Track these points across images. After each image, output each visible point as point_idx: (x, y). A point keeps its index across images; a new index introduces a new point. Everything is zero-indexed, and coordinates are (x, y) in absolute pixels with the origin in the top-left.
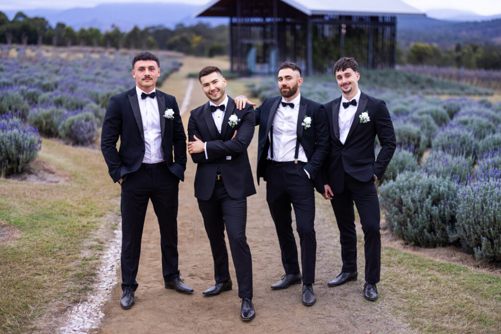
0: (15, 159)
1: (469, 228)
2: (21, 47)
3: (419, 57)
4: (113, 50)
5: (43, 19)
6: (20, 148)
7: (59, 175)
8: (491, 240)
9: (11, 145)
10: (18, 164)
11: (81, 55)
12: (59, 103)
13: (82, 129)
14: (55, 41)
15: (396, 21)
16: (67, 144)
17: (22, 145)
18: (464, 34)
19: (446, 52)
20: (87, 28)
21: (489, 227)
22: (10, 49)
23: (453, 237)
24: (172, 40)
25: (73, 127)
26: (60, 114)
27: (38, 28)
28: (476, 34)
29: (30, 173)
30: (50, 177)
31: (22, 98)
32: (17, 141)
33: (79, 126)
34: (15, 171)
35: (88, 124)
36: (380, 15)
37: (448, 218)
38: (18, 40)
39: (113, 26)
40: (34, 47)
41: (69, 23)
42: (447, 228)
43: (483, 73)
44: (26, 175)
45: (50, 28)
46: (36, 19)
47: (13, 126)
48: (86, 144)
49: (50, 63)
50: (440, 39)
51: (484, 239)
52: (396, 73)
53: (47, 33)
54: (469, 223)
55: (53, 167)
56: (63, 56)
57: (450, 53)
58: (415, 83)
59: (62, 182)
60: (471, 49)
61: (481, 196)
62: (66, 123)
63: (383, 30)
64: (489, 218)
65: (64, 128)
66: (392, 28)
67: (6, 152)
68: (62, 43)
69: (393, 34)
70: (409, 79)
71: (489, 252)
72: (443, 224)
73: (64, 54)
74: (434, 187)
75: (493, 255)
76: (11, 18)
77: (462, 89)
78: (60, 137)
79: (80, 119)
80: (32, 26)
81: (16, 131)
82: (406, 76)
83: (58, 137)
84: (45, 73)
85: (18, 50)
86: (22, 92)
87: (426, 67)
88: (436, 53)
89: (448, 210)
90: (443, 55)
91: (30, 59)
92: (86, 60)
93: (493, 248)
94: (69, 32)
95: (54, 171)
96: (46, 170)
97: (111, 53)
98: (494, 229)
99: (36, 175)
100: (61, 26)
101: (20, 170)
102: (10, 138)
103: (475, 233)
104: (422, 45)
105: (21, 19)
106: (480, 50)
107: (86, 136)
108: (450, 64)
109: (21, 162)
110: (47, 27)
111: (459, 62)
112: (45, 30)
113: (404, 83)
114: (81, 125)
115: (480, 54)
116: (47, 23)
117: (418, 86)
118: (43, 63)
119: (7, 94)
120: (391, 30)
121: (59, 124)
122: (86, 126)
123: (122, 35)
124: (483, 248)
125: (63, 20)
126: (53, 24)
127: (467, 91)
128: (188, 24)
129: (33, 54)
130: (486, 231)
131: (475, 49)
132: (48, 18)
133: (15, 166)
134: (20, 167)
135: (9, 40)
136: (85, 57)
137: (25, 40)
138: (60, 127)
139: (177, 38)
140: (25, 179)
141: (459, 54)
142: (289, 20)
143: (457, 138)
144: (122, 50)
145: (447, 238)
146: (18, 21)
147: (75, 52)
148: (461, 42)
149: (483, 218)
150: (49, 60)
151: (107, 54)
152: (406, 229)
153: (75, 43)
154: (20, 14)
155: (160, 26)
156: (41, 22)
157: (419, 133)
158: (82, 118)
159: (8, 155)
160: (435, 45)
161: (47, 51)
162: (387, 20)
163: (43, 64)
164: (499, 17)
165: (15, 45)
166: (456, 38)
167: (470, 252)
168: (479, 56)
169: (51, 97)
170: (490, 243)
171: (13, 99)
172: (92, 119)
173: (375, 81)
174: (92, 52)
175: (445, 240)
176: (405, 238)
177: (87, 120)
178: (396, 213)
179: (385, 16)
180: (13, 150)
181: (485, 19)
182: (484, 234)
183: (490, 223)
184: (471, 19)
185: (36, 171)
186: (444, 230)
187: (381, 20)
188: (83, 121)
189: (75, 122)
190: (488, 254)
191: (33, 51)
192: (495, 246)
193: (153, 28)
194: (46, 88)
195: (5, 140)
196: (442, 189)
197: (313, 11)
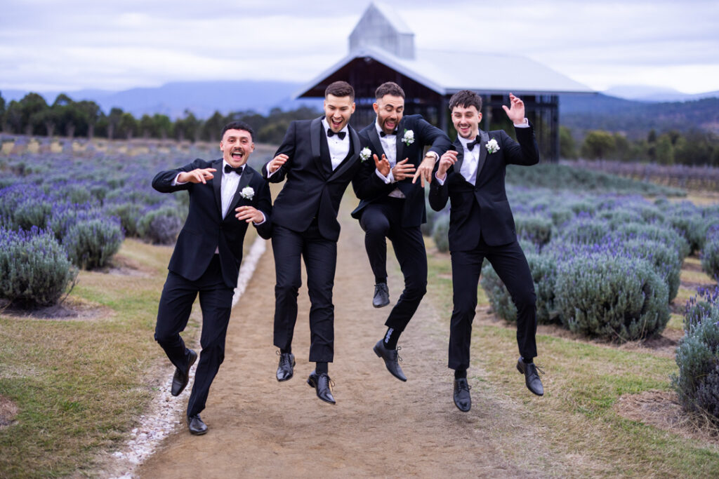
0: (96, 251)
1: (564, 301)
2: (67, 140)
3: (597, 150)
4: (186, 143)
5: (93, 104)
6: (102, 240)
7: (142, 271)
8: (584, 311)
9: (93, 235)
10: (100, 256)
11: (145, 150)
12: (133, 199)
13: (163, 226)
14: (110, 132)
15: (557, 102)
16: (147, 242)
17: (105, 236)
18: (662, 118)
19: (636, 142)
20: (151, 114)
21: (581, 298)
22: (51, 142)
23: (552, 314)
24: (265, 130)
25: (153, 223)
26: (137, 209)
27: (87, 116)
28: (679, 119)
29: (112, 267)
30: (133, 272)
31: (89, 194)
32: (99, 232)
33: (160, 222)
34: (96, 265)
35: (171, 220)
36: (536, 94)
37: (548, 296)
38: (62, 131)
39: (186, 112)
40: (82, 140)
41: (127, 109)
42: (547, 305)
43: (679, 169)
44: (108, 269)
45: (103, 114)
46: (84, 103)
47: (94, 217)
48: (168, 242)
49: (108, 158)
50: (629, 126)
51: (577, 310)
52: (559, 169)
53: (99, 121)
54: (564, 296)
55: (135, 263)
56: (123, 150)
57: (641, 144)
58: (583, 181)
59: (147, 276)
60: (668, 139)
61: (575, 269)
62: (145, 219)
63: (541, 113)
64: (582, 289)
65: (143, 224)
66: (554, 110)
67: (88, 243)
68: (119, 135)
69: (555, 120)
70: (576, 176)
71: (583, 323)
72: (543, 302)
73: (123, 148)
74: (536, 265)
75: (587, 327)
76: (50, 101)
77: (645, 188)
78: (138, 236)
79: (161, 215)
80: (78, 112)
81: (97, 221)
82: (571, 172)
83: (135, 235)
84: (105, 170)
85: (61, 144)
86: (88, 188)
87: (604, 163)
88: (621, 144)
89: (548, 286)
90: (632, 147)
91: (80, 155)
92: (153, 155)
93: (586, 319)
94: (128, 120)
95: (137, 266)
96: (127, 266)
97: (185, 147)
98: (586, 300)
99: (119, 269)
100: (117, 112)
101: (101, 264)
102: (92, 228)
103: (570, 305)
104: (599, 133)
105: (63, 104)
106: (682, 140)
107: (169, 233)
108: (641, 159)
109: (103, 254)
110: (98, 114)
111: (652, 155)
112: (96, 117)
113: (568, 182)
114: (163, 221)
115: (682, 144)
116: (98, 108)
117: (587, 185)
118: (99, 158)
119: (72, 189)
120: (552, 112)
121: (136, 221)
122: (168, 221)
123: (199, 123)
124: (577, 319)
125: (118, 104)
126: (106, 109)
127: (651, 191)
128: (286, 108)
129: (84, 149)
130: (579, 302)
131: (674, 139)
132: (99, 102)
133: (96, 258)
134: (102, 260)
135: (51, 130)
136: (150, 152)
137: (71, 130)
138: (138, 224)
139: (272, 127)
140: (107, 272)
141: (653, 145)
142: (417, 101)
143: (588, 229)
144: (199, 144)
145: (547, 315)
146: (60, 106)
147: (137, 146)
148: (657, 130)
149: (576, 290)
150: (106, 155)
151: (178, 148)
152: (508, 308)
153: (135, 135)
154: (63, 97)
155: (249, 111)
156: (90, 107)
157: (549, 226)
158: (164, 213)
159: (89, 247)
160: (622, 134)
161: (100, 145)
162: (547, 100)
163: (100, 160)
164: (717, 96)
165: (56, 138)
166: (652, 124)
168: (680, 147)
169: (121, 193)
170: (583, 314)
171: (79, 195)
172: (174, 214)
173: (530, 179)
174: (160, 146)
175: (546, 318)
176: (508, 317)
177: (169, 215)
178: (498, 293)
179: (543, 94)
180: (95, 241)
181: (691, 99)
182: (577, 306)
183: (583, 294)
184: (672, 99)
185: (119, 266)
186: (544, 307)
187: (538, 100)
188: (165, 217)
189: (156, 218)
190: (582, 325)
191: (82, 145)
192: (588, 317)
193: (240, 113)
194: (113, 185)
195: (87, 230)
196: (542, 266)
197: (447, 89)
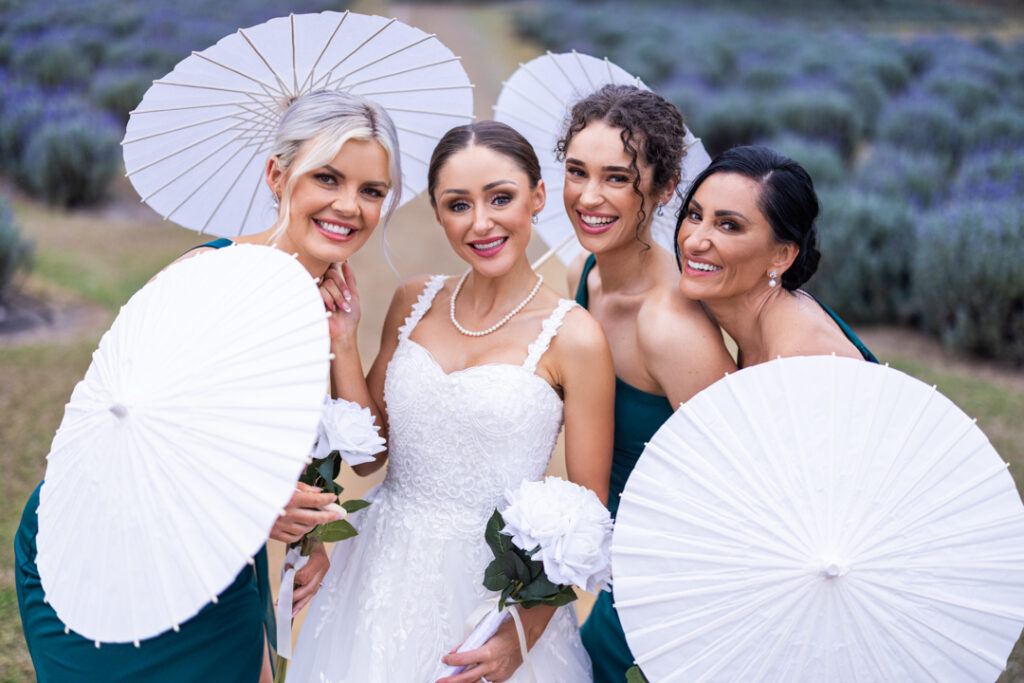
167: (936, 335)
